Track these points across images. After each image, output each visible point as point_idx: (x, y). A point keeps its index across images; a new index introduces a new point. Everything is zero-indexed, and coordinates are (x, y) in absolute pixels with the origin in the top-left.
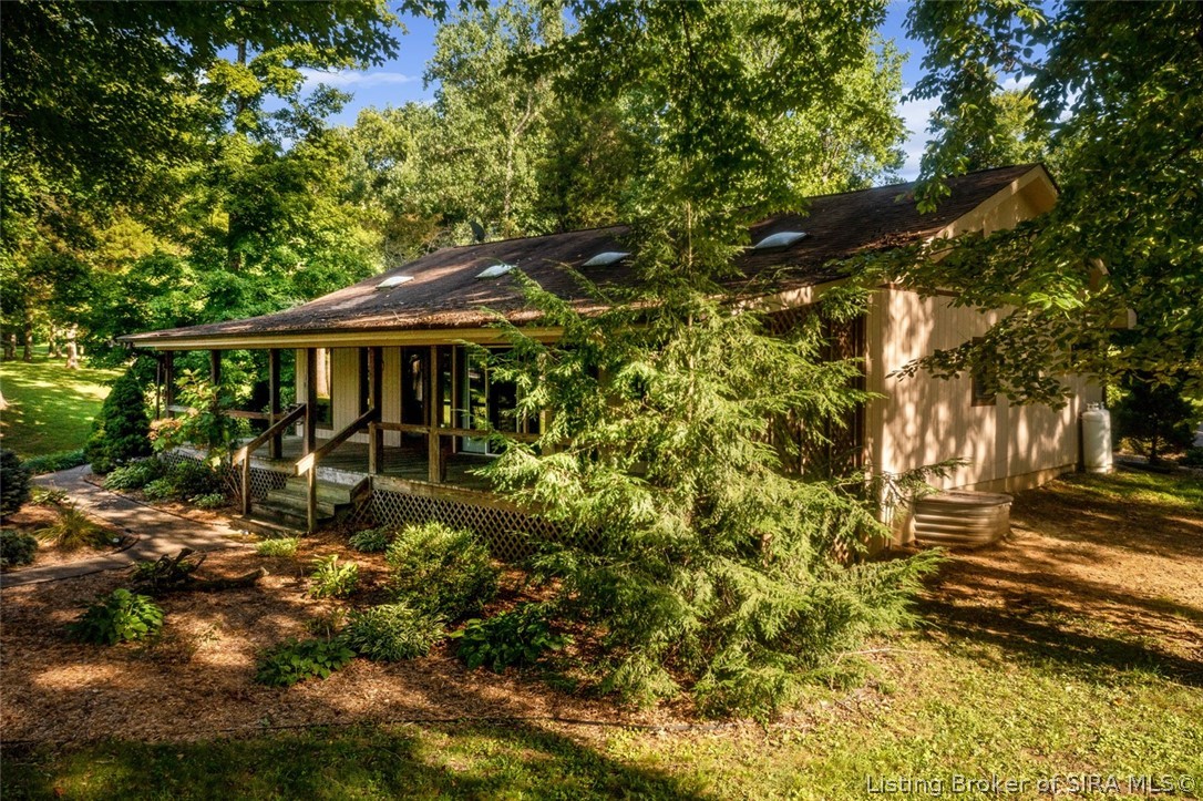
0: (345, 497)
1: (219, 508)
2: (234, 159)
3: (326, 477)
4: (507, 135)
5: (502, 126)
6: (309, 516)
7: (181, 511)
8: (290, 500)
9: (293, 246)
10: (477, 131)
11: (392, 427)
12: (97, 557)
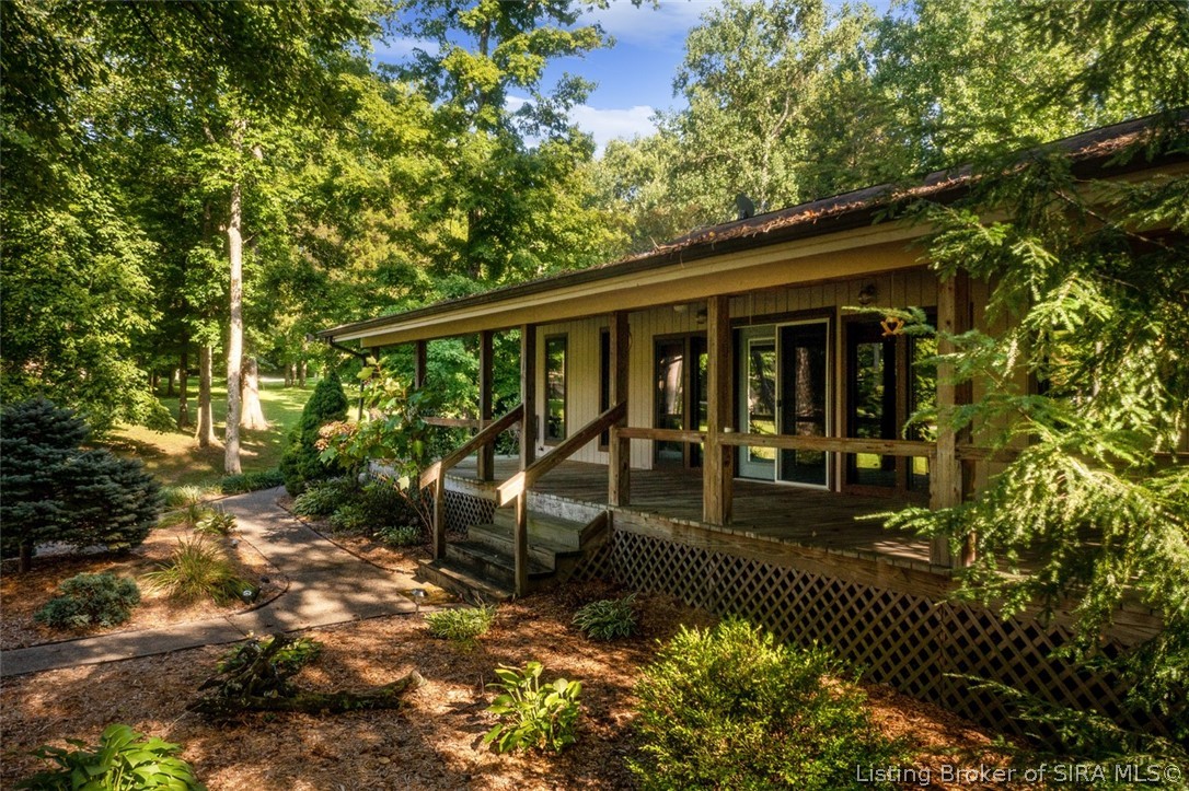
0: (571, 541)
1: (408, 548)
2: (473, 155)
3: (547, 509)
4: (763, 138)
5: (757, 130)
6: (517, 570)
7: (363, 549)
8: (497, 541)
9: (534, 251)
10: (729, 134)
11: (642, 433)
12: (217, 617)
